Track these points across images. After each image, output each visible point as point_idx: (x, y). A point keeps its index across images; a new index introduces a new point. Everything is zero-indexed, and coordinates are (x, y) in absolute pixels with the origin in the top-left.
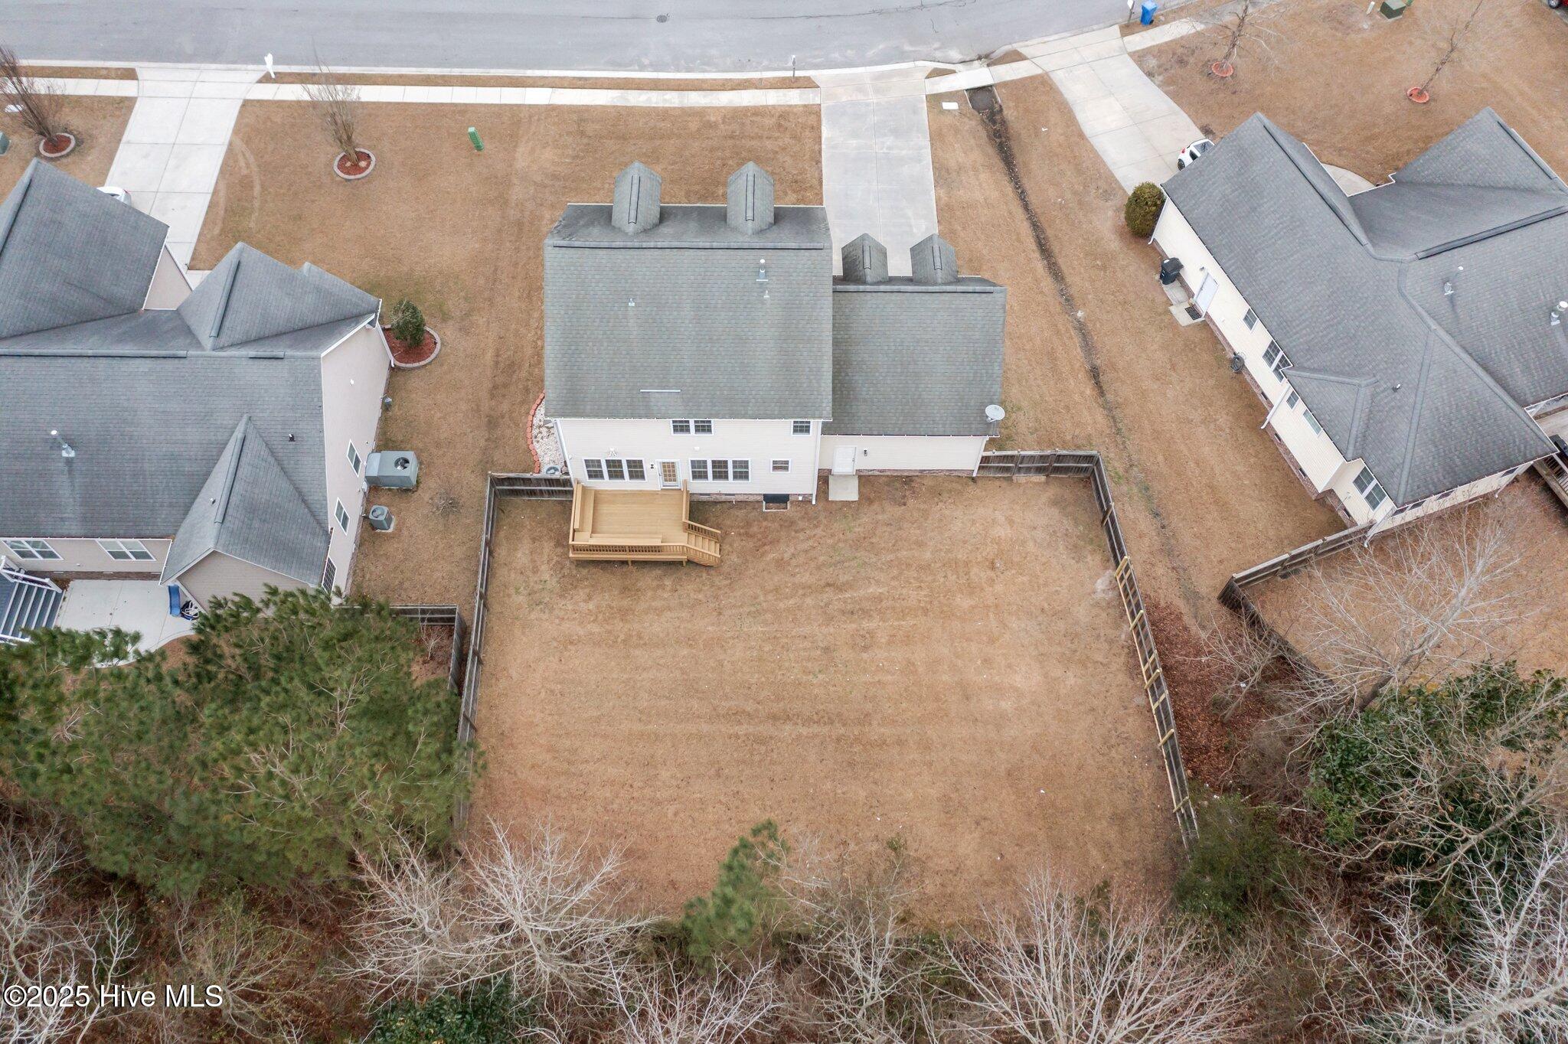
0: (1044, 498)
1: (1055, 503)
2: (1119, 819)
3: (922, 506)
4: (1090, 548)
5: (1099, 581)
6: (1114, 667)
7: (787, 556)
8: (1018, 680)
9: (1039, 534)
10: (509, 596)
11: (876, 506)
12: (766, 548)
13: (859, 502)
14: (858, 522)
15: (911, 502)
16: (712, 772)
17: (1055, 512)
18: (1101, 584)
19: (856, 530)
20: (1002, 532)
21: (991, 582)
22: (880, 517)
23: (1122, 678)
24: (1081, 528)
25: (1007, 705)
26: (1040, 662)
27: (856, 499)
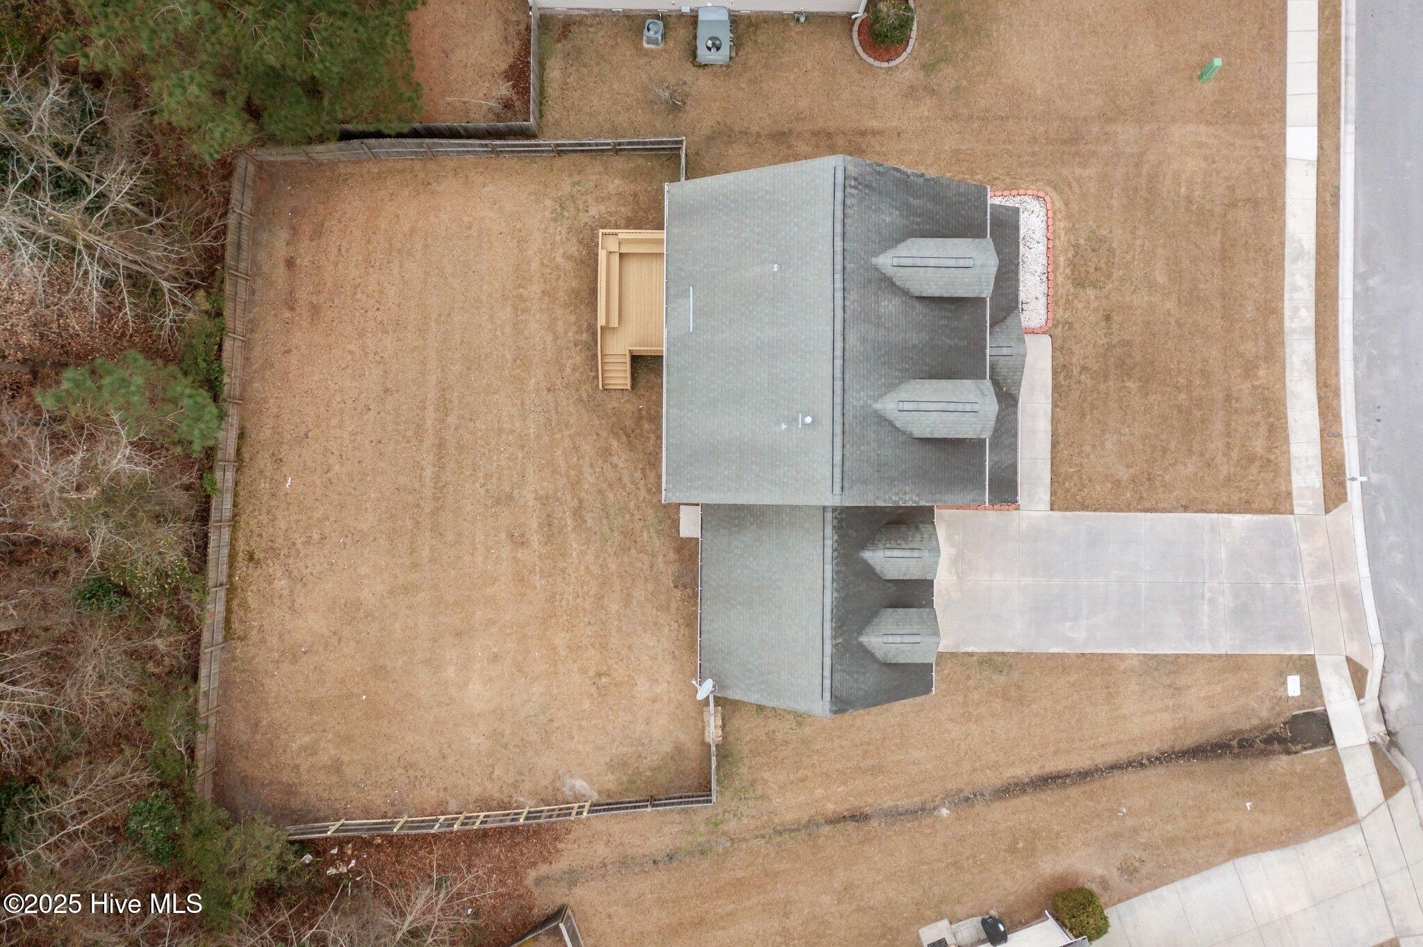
0: (683, 737)
1: (679, 750)
2: (336, 767)
3: (673, 605)
4: (625, 779)
5: (585, 784)
6: (488, 785)
7: (615, 459)
8: (476, 687)
9: (640, 728)
10: (571, 175)
11: (672, 555)
12: (624, 438)
13: (677, 537)
14: (654, 536)
15: (678, 593)
16: (389, 385)
17: (667, 747)
18: (581, 785)
19: (645, 534)
20: (643, 688)
21: (583, 671)
22: (660, 559)
23: (476, 791)
24: (648, 773)
25: (451, 672)
26: (494, 711)
27: (681, 535)
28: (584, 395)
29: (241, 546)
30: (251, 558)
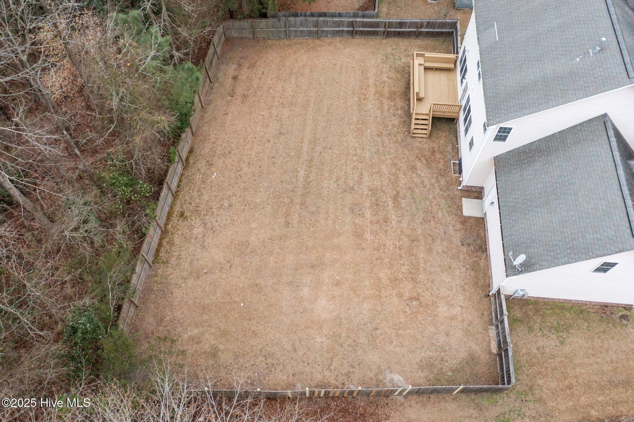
0: (476, 348)
1: (472, 358)
3: (462, 257)
4: (432, 376)
7: (419, 172)
8: (323, 302)
9: (442, 339)
11: (459, 226)
12: (425, 162)
13: (461, 215)
14: (446, 214)
15: (464, 249)
17: (463, 354)
19: (440, 213)
20: (443, 310)
21: (400, 296)
22: (451, 228)
23: (318, 377)
24: (450, 374)
26: (335, 319)
27: (464, 214)
28: (400, 140)
29: (177, 208)
30: (182, 215)
